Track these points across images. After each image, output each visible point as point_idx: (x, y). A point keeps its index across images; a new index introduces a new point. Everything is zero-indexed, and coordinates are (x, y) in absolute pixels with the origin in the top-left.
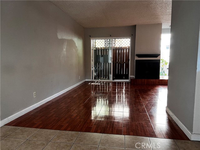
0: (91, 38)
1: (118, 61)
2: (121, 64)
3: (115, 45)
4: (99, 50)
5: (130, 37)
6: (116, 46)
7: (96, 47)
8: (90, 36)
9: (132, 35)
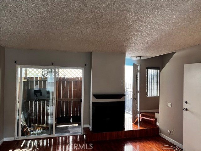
0: (17, 66)
1: (63, 97)
2: (66, 102)
3: (58, 75)
4: (32, 82)
5: (83, 68)
6: (59, 77)
7: (28, 76)
8: (16, 62)
9: (86, 65)
